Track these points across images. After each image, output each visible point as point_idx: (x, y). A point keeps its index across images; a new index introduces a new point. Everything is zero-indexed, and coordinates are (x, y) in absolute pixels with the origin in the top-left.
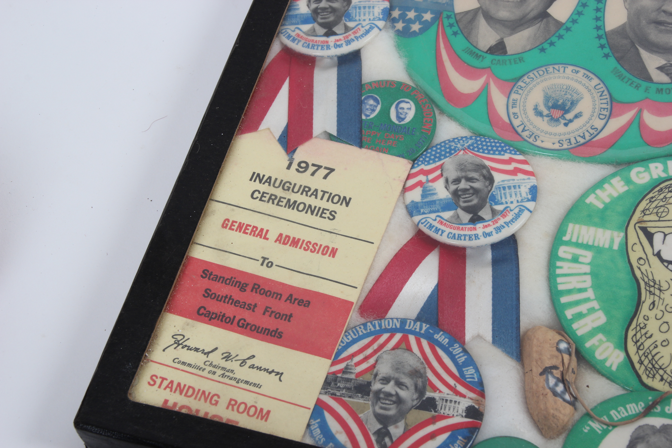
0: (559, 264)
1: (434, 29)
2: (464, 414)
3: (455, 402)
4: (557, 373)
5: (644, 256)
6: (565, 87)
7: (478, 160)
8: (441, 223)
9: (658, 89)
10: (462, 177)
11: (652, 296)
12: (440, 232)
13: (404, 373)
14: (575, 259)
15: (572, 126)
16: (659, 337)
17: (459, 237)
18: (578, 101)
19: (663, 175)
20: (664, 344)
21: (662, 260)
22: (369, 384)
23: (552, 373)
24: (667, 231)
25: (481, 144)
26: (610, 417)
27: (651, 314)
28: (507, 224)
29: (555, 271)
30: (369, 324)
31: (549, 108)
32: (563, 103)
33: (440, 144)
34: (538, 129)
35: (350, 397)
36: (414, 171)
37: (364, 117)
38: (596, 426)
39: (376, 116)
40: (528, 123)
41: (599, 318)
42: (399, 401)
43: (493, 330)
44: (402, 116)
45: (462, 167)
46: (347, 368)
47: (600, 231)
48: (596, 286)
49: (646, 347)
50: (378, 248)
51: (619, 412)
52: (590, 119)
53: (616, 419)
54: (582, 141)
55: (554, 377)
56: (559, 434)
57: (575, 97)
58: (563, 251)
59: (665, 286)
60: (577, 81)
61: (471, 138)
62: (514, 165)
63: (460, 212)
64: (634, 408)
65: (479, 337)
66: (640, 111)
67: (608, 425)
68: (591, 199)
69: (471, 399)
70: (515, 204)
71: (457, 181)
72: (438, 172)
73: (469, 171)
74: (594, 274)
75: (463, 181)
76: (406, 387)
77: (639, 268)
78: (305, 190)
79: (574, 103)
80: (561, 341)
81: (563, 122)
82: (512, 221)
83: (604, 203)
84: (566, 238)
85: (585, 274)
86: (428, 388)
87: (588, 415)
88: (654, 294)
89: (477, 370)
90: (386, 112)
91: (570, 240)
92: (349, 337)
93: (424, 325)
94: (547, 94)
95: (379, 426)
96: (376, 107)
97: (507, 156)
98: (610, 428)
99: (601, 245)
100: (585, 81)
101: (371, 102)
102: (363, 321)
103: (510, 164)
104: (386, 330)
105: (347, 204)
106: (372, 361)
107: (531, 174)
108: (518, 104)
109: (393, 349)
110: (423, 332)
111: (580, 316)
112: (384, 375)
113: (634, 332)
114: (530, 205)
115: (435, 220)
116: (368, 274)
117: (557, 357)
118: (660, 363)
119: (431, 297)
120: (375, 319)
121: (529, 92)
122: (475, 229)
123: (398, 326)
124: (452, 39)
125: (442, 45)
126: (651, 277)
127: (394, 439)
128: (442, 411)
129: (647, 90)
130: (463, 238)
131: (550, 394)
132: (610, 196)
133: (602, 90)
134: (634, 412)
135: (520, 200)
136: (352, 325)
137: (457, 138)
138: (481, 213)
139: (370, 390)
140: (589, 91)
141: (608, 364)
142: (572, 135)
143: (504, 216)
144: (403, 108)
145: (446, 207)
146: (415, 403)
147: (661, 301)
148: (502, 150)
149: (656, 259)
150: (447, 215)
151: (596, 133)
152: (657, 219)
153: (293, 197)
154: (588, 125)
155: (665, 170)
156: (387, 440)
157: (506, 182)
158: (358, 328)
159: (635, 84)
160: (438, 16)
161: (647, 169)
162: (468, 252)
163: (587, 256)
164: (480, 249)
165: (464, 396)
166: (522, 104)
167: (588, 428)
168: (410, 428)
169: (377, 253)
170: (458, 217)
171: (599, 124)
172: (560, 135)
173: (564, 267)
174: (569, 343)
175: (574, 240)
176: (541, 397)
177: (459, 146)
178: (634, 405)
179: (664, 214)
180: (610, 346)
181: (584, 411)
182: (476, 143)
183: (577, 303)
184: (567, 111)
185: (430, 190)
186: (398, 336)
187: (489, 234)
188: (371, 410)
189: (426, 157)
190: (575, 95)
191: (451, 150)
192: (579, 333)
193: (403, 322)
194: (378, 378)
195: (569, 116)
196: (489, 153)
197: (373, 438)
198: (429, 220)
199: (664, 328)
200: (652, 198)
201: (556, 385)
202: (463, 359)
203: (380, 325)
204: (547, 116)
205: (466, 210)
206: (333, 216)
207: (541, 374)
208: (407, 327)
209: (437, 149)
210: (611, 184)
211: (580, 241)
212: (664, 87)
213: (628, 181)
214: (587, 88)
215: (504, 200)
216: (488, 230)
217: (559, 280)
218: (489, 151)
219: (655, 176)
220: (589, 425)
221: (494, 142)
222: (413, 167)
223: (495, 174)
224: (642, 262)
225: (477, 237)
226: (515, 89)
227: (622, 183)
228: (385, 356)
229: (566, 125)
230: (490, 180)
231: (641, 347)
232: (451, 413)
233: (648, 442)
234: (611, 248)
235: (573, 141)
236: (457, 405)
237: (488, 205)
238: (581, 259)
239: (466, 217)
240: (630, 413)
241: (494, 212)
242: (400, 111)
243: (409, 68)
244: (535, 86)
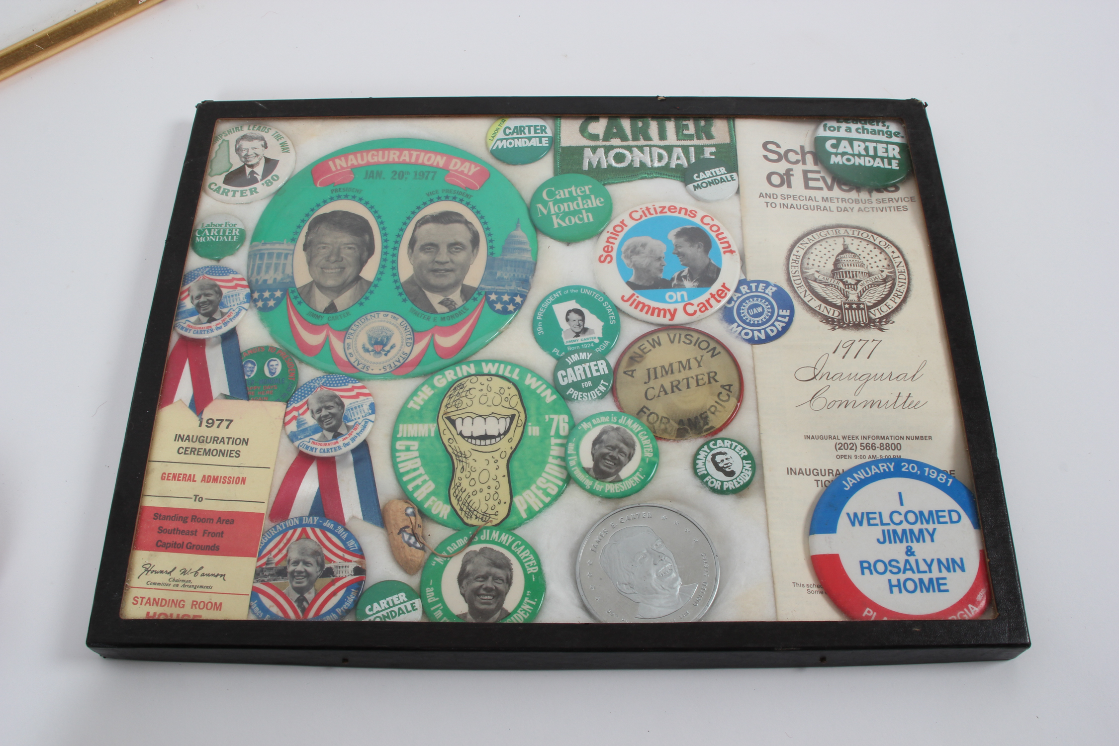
0: (398, 454)
1: (284, 302)
2: (353, 573)
3: (346, 566)
4: (409, 530)
5: (452, 437)
6: (381, 328)
7: (331, 392)
8: (314, 443)
9: (442, 318)
10: (323, 407)
11: (461, 463)
12: (314, 450)
13: (308, 555)
14: (408, 449)
15: (390, 355)
16: (470, 490)
17: (328, 451)
18: (391, 336)
19: (455, 378)
20: (474, 493)
21: (464, 437)
22: (285, 568)
23: (405, 531)
24: (463, 416)
25: (331, 380)
26: (447, 552)
27: (463, 475)
28: (358, 434)
29: (396, 460)
30: (278, 526)
31: (372, 345)
32: (381, 340)
33: (303, 386)
34: (368, 362)
35: (274, 580)
36: (289, 409)
37: (246, 378)
38: (439, 560)
39: (255, 375)
40: (360, 359)
41: (430, 486)
42: (308, 575)
43: (362, 511)
44: (273, 371)
45: (321, 400)
46: (268, 560)
47: (421, 425)
48: (424, 465)
49: (463, 499)
50: (274, 471)
51: (452, 547)
52: (401, 348)
53: (451, 552)
54: (398, 364)
55: (408, 533)
56: (418, 570)
57: (388, 335)
58: (399, 445)
59: (468, 454)
60: (388, 322)
61: (323, 377)
62: (356, 391)
63: (325, 432)
64: (461, 542)
65: (354, 517)
66: (433, 336)
67: (447, 557)
68: (411, 405)
69: (356, 562)
70: (362, 419)
71: (319, 410)
72: (306, 407)
73: (326, 401)
74: (422, 457)
75: (324, 410)
76: (311, 564)
77: (450, 446)
78: (215, 440)
79: (388, 339)
80: (408, 507)
81: (383, 353)
82: (362, 431)
83: (420, 405)
84: (399, 436)
85: (416, 457)
86: (326, 561)
87: (433, 554)
88: (462, 461)
89: (356, 541)
90: (261, 371)
91: (402, 436)
92: (266, 538)
93: (315, 518)
94: (369, 335)
95: (298, 596)
96: (254, 368)
97: (350, 386)
98: (449, 559)
99: (423, 436)
100: (393, 321)
101: (250, 365)
102: (273, 524)
103: (353, 391)
104: (290, 528)
105: (247, 444)
106: (284, 552)
107: (369, 395)
108: (351, 346)
109: (297, 540)
110: (315, 523)
111: (417, 487)
112: (295, 560)
113: (454, 490)
114: (372, 417)
115: (309, 442)
116: (270, 491)
117: (407, 520)
118: (473, 507)
119: (316, 497)
120: (282, 521)
121: (357, 336)
122: (337, 442)
123: (298, 523)
124: (298, 307)
125: (292, 314)
126: (458, 451)
127: (310, 602)
128: (338, 575)
129: (435, 320)
130: (330, 450)
131: (406, 546)
132: (423, 399)
133: (405, 325)
134: (462, 545)
135: (364, 415)
136: (266, 530)
137: (314, 379)
138: (340, 431)
139: (287, 572)
140: (397, 327)
141: (441, 516)
142: (391, 361)
143: (355, 429)
144: (272, 365)
145: (315, 431)
146: (319, 573)
147: (468, 465)
148: (346, 382)
149: (460, 437)
150: (317, 436)
151: (406, 357)
152: (456, 409)
153: (208, 446)
154: (400, 352)
155: (456, 374)
156: (305, 604)
157: (352, 405)
158: (270, 531)
159: (426, 317)
160: (286, 292)
161: (444, 375)
162: (337, 458)
163: (415, 445)
164: (344, 455)
165: (350, 561)
166: (354, 346)
167: (435, 562)
168: (318, 592)
169: (274, 474)
170: (325, 436)
171: (407, 350)
172: (383, 363)
173: (401, 456)
174: (413, 508)
175: (405, 435)
176: (401, 549)
177: (316, 385)
178: (461, 539)
179: (460, 405)
180: (441, 503)
181: (431, 552)
182: (328, 380)
183: (414, 479)
184: (385, 345)
185: (302, 421)
186: (299, 530)
187: (348, 444)
188: (290, 585)
189: (295, 397)
190: (388, 332)
191: (311, 389)
192: (419, 499)
193: (301, 519)
194: (291, 562)
195: (387, 348)
196: (337, 386)
197: (295, 605)
198: (305, 443)
199: (472, 483)
200: (450, 395)
201: (410, 538)
202: (345, 536)
203: (285, 525)
204: (372, 351)
205: (329, 430)
206: (238, 454)
207: (399, 533)
208: (304, 523)
209: (302, 390)
210: (422, 391)
211: (409, 436)
212: (445, 315)
213: (433, 387)
214: (395, 326)
215: (353, 418)
216: (346, 441)
217: (400, 466)
218: (337, 384)
219: (450, 380)
220: (435, 561)
221: (340, 377)
222: (287, 407)
223: (344, 400)
224: (451, 441)
225: (340, 448)
226: (347, 336)
227: (429, 389)
228: (293, 546)
229: (386, 355)
230: (342, 405)
231: (460, 499)
232: (344, 575)
233: (473, 562)
234: (429, 436)
235: (393, 365)
236: (347, 568)
237: (343, 423)
238: (412, 448)
239: (330, 435)
240: (460, 546)
241: (348, 428)
242: (271, 367)
243: (273, 334)
244: (360, 331)
